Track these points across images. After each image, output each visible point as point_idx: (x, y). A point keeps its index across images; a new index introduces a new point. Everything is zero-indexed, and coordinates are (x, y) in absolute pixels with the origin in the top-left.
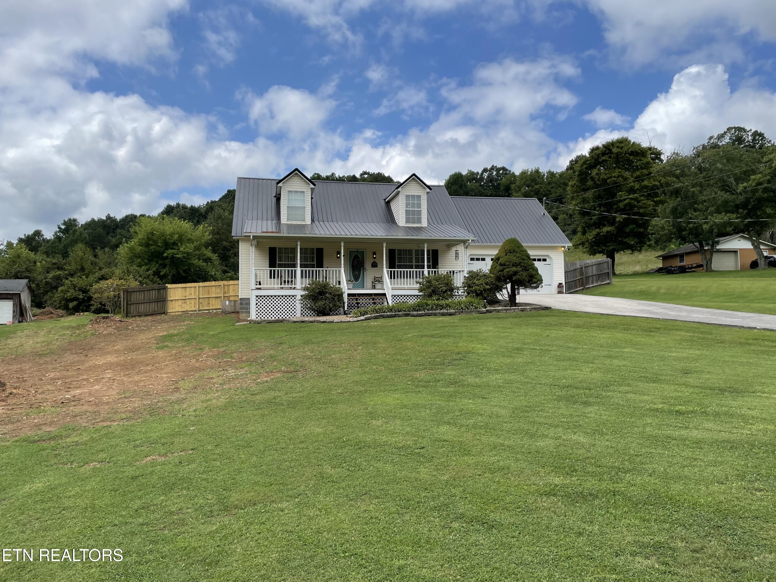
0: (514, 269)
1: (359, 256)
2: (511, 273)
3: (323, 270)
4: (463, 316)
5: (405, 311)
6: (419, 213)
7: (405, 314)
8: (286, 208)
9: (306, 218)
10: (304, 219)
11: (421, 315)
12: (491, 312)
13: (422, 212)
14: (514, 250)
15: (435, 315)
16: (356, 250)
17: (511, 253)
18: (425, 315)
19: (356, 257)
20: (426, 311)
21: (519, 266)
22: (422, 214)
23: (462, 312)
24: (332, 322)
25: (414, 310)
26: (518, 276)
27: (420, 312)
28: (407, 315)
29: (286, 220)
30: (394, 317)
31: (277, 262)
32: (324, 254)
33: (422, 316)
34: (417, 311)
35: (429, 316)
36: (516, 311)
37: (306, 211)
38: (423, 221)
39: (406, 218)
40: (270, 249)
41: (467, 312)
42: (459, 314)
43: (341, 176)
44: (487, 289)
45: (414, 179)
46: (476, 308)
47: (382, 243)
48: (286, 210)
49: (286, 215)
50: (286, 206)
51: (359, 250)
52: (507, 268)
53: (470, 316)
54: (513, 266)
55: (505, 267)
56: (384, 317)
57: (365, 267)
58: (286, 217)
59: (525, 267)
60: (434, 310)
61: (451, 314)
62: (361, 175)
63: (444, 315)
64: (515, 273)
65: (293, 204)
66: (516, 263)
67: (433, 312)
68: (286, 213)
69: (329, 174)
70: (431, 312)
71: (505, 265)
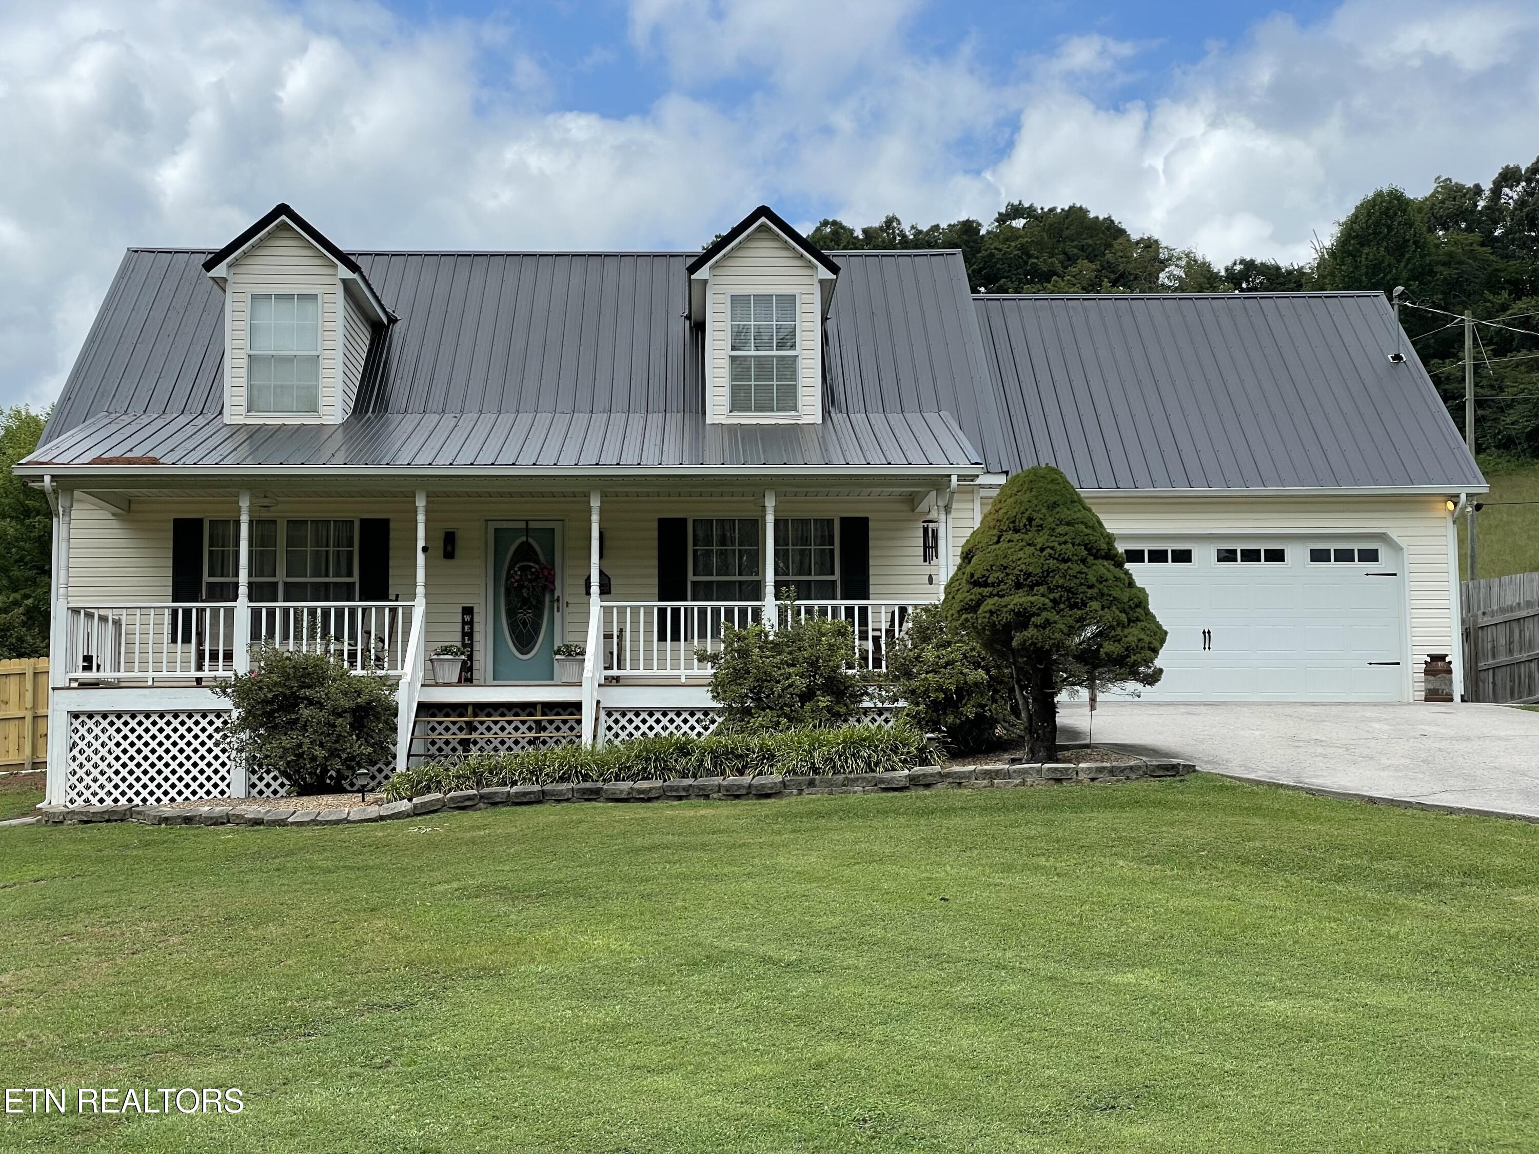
0: (1019, 599)
1: (538, 549)
2: (1005, 617)
3: (380, 610)
4: (815, 799)
5: (586, 777)
6: (789, 367)
7: (584, 791)
8: (244, 363)
9: (323, 401)
10: (316, 404)
11: (647, 798)
12: (927, 786)
13: (801, 364)
14: (1030, 520)
15: (704, 794)
16: (522, 525)
17: (1016, 531)
18: (663, 795)
19: (525, 552)
20: (674, 781)
21: (1042, 589)
22: (801, 373)
23: (811, 784)
24: (282, 823)
25: (624, 772)
26: (1031, 632)
27: (644, 785)
28: (592, 795)
29: (243, 410)
30: (539, 802)
31: (206, 578)
32: (392, 544)
33: (650, 800)
34: (634, 778)
35: (680, 798)
36: (1029, 780)
37: (324, 373)
38: (802, 400)
39: (733, 387)
40: (179, 525)
41: (830, 784)
42: (800, 792)
43: (925, 228)
44: (976, 684)
45: (763, 228)
46: (871, 767)
47: (587, 496)
48: (244, 372)
49: (244, 391)
50: (243, 354)
51: (532, 525)
52: (991, 595)
53: (837, 800)
54: (1018, 585)
55: (986, 591)
56: (495, 804)
57: (557, 593)
58: (244, 401)
59: (1069, 590)
60: (710, 773)
61: (764, 794)
62: (1002, 219)
63: (737, 797)
64: (1023, 619)
65: (269, 347)
66: (1028, 575)
67: (701, 781)
68: (243, 381)
69: (876, 222)
70: (690, 781)
71: (986, 584)
